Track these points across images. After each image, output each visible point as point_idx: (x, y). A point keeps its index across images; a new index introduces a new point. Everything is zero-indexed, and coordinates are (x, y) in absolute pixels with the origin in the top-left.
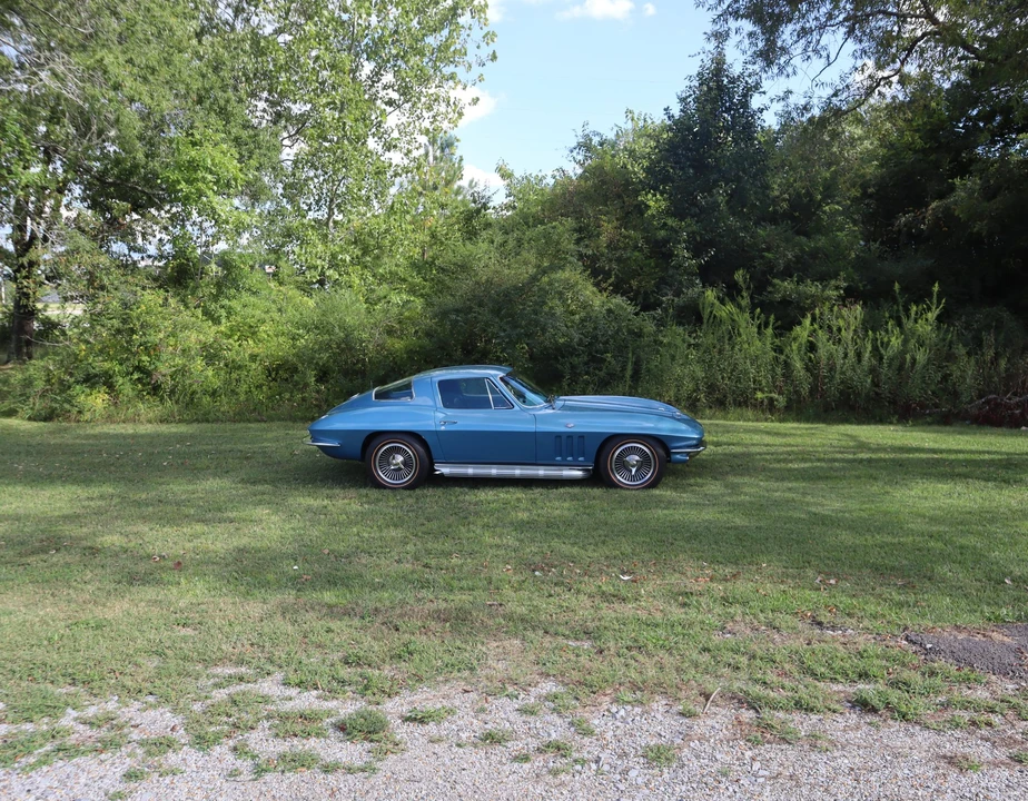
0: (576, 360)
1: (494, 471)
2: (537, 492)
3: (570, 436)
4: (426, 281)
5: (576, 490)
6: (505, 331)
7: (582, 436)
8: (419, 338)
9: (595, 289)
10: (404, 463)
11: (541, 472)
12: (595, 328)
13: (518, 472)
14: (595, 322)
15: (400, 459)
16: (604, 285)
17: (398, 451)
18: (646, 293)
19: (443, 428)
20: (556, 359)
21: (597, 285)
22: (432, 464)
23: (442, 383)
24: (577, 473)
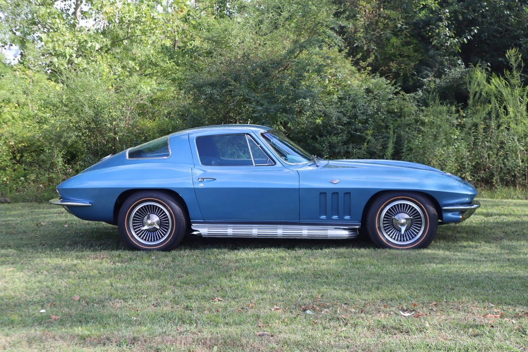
0: (334, 139)
1: (255, 231)
2: (301, 252)
3: (335, 193)
4: (178, 65)
5: (342, 250)
6: (262, 105)
7: (348, 193)
8: (172, 119)
9: (354, 68)
10: (160, 224)
11: (305, 232)
12: (354, 107)
13: (280, 231)
14: (354, 100)
15: (155, 218)
16: (362, 64)
17: (153, 210)
18: (405, 75)
19: (201, 185)
20: (314, 138)
21: (356, 63)
22: (189, 224)
23: (199, 140)
24: (344, 233)
